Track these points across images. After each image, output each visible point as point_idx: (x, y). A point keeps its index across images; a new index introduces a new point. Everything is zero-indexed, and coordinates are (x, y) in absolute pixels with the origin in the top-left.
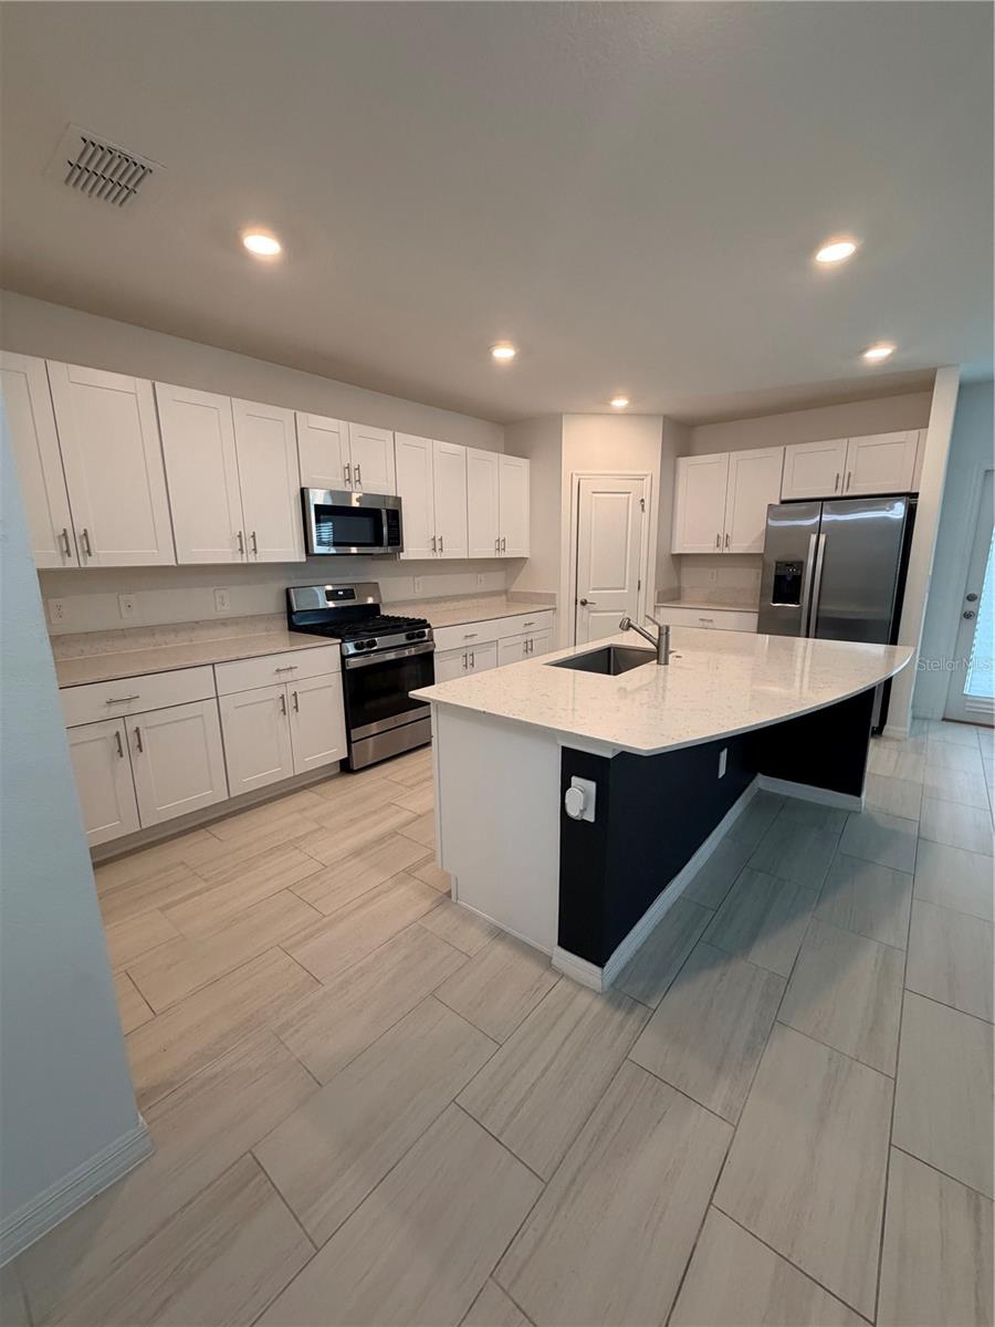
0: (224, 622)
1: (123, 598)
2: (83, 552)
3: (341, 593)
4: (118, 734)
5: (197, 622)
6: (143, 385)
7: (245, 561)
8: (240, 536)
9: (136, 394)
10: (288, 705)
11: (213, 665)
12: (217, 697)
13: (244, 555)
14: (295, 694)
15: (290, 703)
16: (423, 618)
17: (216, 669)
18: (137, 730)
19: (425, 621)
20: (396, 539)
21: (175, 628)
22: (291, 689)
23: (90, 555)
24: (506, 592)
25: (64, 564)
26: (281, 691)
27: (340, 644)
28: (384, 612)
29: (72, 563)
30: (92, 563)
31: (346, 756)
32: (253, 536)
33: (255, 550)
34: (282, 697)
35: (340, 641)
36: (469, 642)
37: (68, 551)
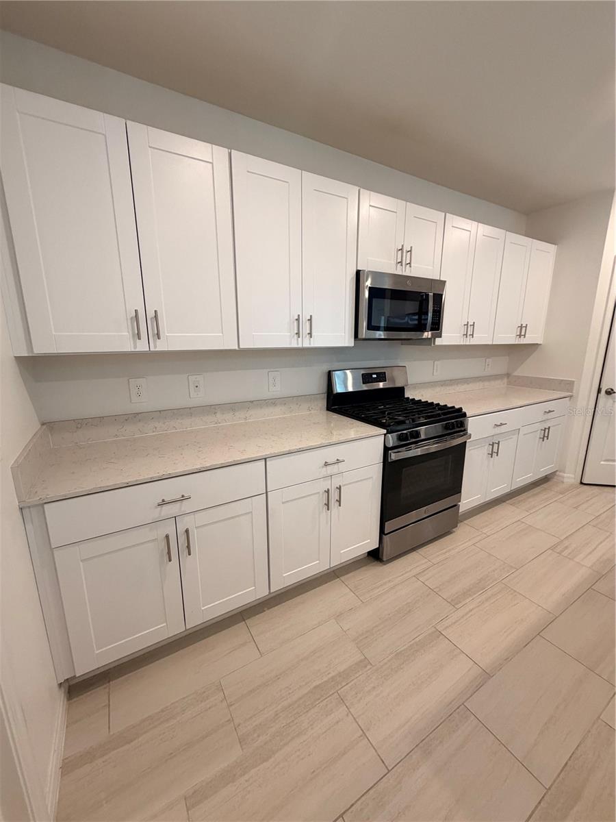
0: (273, 402)
1: (192, 378)
2: (153, 336)
3: (375, 376)
4: (167, 537)
5: (252, 402)
6: (221, 153)
7: (300, 346)
8: (298, 320)
9: (212, 163)
10: (332, 499)
11: (265, 459)
12: (267, 492)
13: (300, 339)
14: (340, 488)
15: (334, 496)
16: (457, 407)
17: (268, 463)
18: (187, 531)
19: (461, 409)
20: (437, 326)
21: (233, 407)
22: (337, 482)
23: (159, 338)
24: (508, 375)
25: (135, 347)
26: (326, 485)
27: (385, 435)
28: (409, 394)
29: (142, 346)
30: (161, 346)
31: (377, 546)
32: (310, 320)
33: (310, 334)
34: (328, 491)
35: (385, 431)
36: (498, 430)
37: (139, 334)
